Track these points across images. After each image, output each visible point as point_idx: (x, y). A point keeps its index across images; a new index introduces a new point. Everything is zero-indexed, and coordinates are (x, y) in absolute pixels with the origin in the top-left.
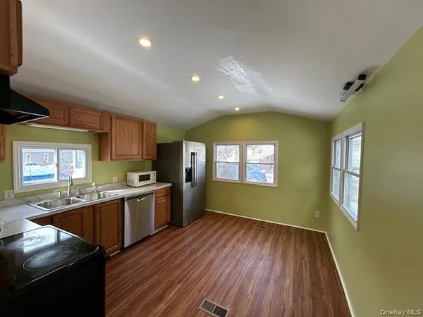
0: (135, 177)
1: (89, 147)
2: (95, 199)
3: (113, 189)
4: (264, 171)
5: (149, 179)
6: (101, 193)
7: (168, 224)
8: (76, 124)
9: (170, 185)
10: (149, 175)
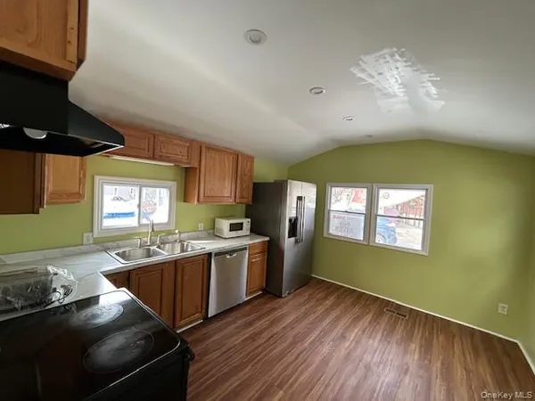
0: (225, 225)
1: (174, 184)
2: (177, 253)
3: (198, 239)
4: (393, 225)
5: (241, 229)
6: (185, 243)
7: (263, 290)
8: (161, 156)
9: (267, 239)
10: (242, 224)
